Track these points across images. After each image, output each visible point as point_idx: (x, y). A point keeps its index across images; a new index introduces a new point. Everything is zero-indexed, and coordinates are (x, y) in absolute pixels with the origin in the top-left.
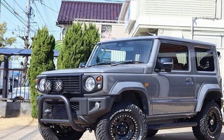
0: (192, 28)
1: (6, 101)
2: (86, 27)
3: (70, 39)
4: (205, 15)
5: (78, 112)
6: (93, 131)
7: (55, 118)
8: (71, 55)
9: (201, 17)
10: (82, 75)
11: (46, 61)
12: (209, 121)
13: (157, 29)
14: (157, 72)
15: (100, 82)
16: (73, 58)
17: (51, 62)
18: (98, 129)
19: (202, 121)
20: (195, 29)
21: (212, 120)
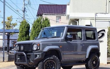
0: (95, 18)
1: (9, 54)
2: (43, 19)
3: (35, 25)
4: (101, 12)
5: (30, 59)
6: (37, 67)
7: (21, 62)
8: (36, 33)
9: (99, 13)
10: (32, 43)
11: (26, 35)
12: (93, 62)
13: (79, 19)
14: (66, 41)
15: (39, 46)
16: (37, 34)
17: (28, 36)
18: (39, 66)
19: (89, 62)
20: (96, 18)
21: (94, 62)
